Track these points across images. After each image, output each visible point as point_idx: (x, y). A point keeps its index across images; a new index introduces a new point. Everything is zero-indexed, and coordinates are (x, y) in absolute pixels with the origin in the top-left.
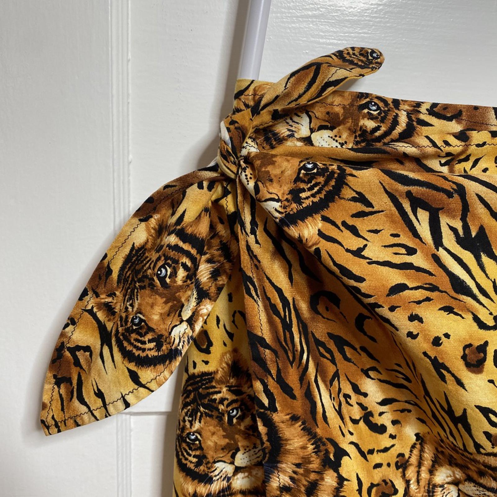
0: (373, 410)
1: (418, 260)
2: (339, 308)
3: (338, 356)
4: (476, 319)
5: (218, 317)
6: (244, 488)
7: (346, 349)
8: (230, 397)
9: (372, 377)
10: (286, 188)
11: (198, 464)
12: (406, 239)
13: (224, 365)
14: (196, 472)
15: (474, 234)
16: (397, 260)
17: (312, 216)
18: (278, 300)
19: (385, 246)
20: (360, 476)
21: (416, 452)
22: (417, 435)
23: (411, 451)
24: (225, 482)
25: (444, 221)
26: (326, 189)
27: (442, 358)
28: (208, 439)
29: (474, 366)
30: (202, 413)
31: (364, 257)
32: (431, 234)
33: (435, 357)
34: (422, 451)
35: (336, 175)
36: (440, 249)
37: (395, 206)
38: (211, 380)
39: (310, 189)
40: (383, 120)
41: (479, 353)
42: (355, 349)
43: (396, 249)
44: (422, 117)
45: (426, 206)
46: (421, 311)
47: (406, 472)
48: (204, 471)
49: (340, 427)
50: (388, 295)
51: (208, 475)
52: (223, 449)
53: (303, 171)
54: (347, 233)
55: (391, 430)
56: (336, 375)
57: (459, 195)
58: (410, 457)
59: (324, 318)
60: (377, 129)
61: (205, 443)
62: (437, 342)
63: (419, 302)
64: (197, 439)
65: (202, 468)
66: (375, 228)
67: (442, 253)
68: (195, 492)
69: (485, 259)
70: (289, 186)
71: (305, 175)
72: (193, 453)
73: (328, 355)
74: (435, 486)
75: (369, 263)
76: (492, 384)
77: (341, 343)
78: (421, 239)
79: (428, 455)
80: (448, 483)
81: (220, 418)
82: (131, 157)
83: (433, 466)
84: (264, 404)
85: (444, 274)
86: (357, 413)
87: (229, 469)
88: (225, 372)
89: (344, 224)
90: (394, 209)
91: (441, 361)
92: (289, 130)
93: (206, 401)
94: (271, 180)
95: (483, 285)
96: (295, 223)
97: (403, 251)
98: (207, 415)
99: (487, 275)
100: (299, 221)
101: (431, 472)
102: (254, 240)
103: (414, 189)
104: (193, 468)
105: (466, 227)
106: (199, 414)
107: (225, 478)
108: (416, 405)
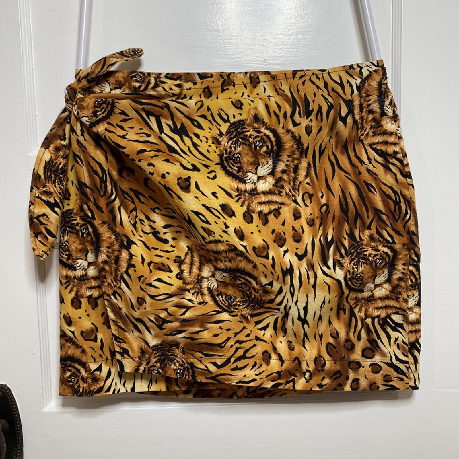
0: (159, 230)
1: (152, 139)
2: (134, 175)
3: (136, 200)
4: (182, 165)
5: (72, 181)
6: (94, 275)
7: (140, 196)
8: (81, 222)
9: (157, 212)
10: (91, 111)
11: (68, 259)
12: (146, 130)
13: (77, 205)
14: (67, 263)
15: (179, 127)
16: (142, 139)
17: (102, 122)
18: (99, 169)
19: (136, 134)
20: (143, 256)
21: (189, 257)
22: (188, 247)
23: (186, 256)
24: (83, 271)
25: (163, 121)
26: (107, 110)
27: (168, 185)
28: (72, 245)
29: (185, 189)
30: (68, 231)
31: (126, 138)
32: (158, 127)
33: (165, 184)
34: (192, 256)
35: (110, 103)
36: (163, 134)
37: (139, 115)
38: (71, 213)
39: (101, 110)
40: (143, 82)
41: (186, 182)
42: (146, 197)
43: (142, 135)
44: (162, 79)
45: (153, 115)
46: (153, 161)
47: (182, 266)
48: (71, 263)
49: (132, 231)
50: (137, 154)
51: (73, 266)
52: (80, 251)
53: (96, 103)
54: (118, 129)
55: (171, 242)
56: (135, 209)
57: (166, 108)
58: (184, 259)
59: (126, 180)
60: (141, 86)
61: (70, 247)
62: (163, 176)
63: (152, 157)
64: (66, 245)
65: (70, 261)
66: (132, 126)
67: (163, 136)
68: (67, 275)
69: (185, 138)
70: (92, 110)
71: (97, 104)
72: (65, 253)
73: (130, 199)
74: (202, 278)
75: (128, 141)
76: (197, 199)
77: (137, 194)
78: (153, 130)
79: (196, 259)
80: (210, 277)
81: (77, 234)
82: (37, 113)
83: (200, 266)
84: (89, 216)
85: (164, 145)
86: (148, 229)
87: (85, 264)
88: (78, 209)
89: (117, 125)
90: (139, 117)
91: (168, 186)
92: (100, 90)
93: (69, 225)
94: (84, 108)
95: (183, 149)
96: (95, 126)
97: (145, 135)
98: (71, 232)
99: (185, 145)
100: (97, 125)
101: (200, 269)
102: (83, 139)
103: (145, 107)
104: (65, 261)
105: (174, 124)
106: (67, 232)
107: (83, 269)
108: (182, 228)
